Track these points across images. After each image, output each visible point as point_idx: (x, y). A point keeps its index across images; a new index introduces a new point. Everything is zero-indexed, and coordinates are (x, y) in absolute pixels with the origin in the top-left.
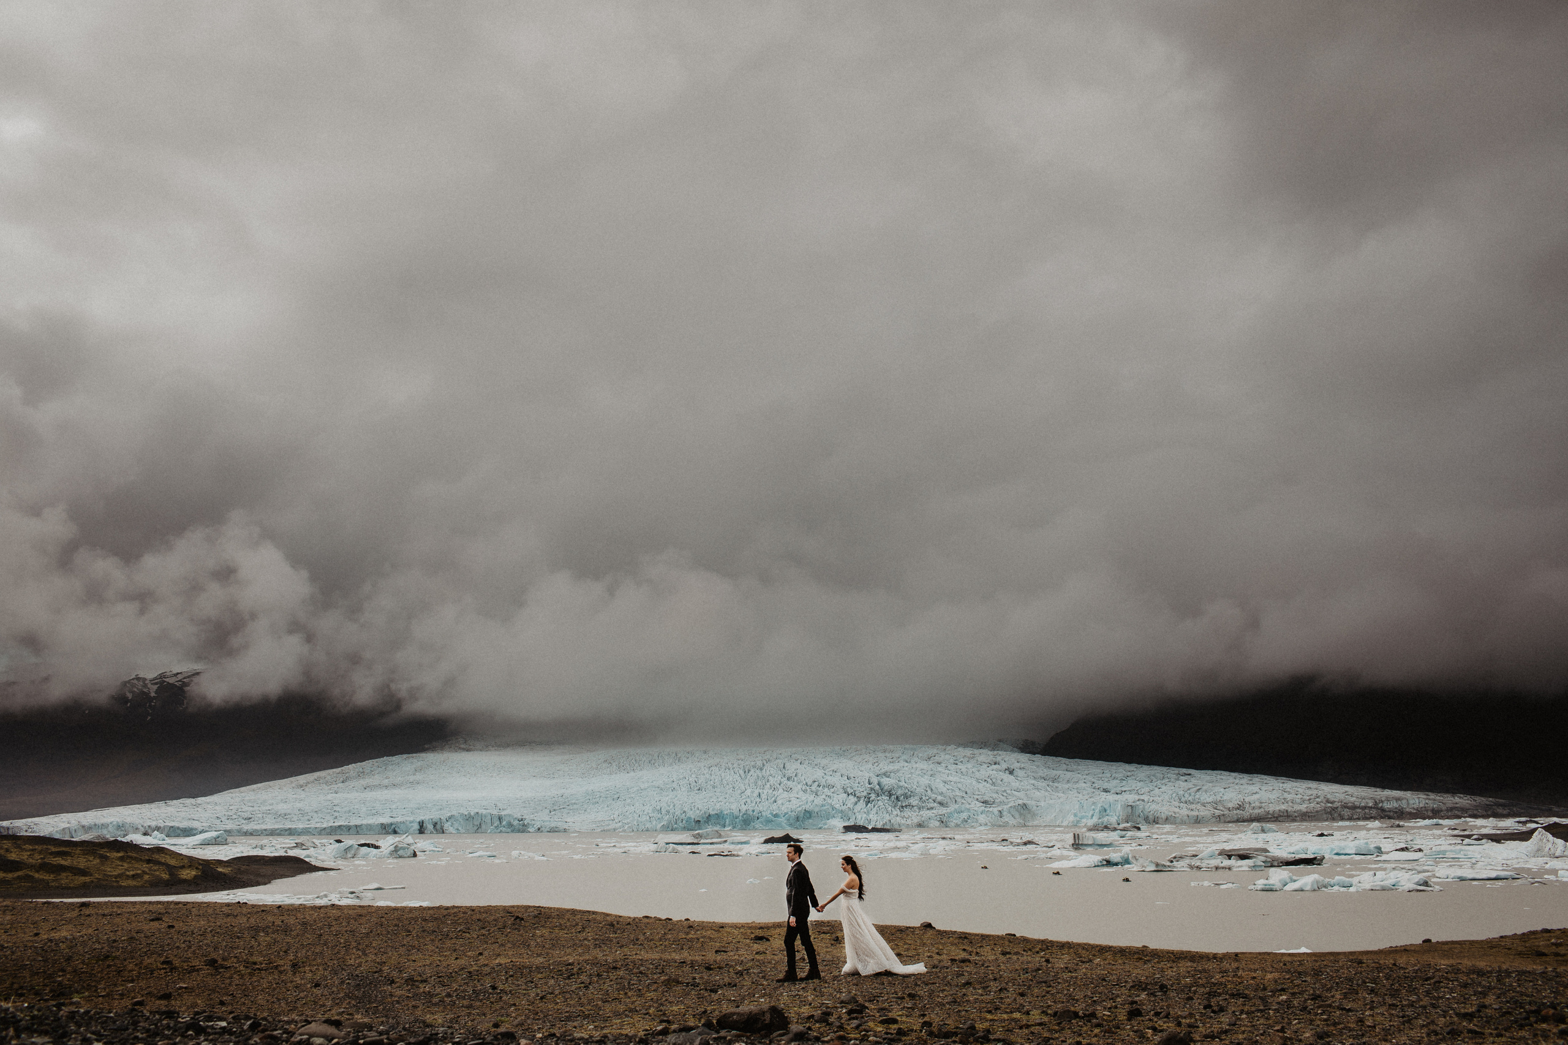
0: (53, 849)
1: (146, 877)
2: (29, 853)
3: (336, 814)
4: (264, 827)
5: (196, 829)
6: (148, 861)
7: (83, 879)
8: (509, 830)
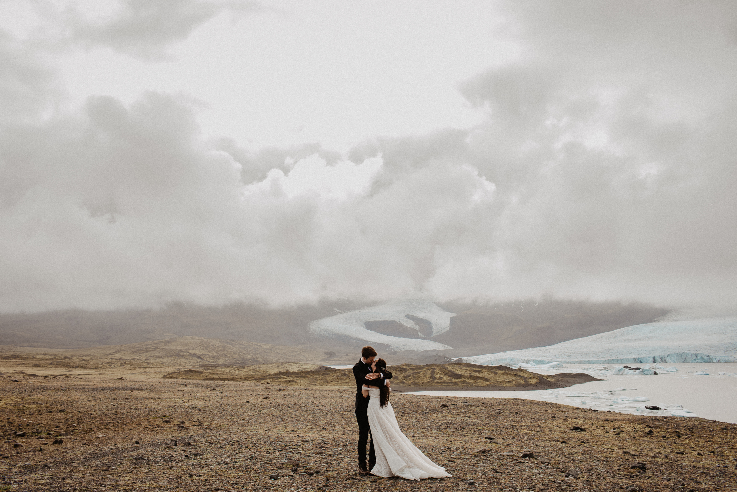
0: (475, 369)
1: (514, 382)
2: (465, 371)
3: (611, 353)
4: (577, 360)
5: (545, 361)
6: (515, 375)
7: (487, 383)
8: (702, 361)
